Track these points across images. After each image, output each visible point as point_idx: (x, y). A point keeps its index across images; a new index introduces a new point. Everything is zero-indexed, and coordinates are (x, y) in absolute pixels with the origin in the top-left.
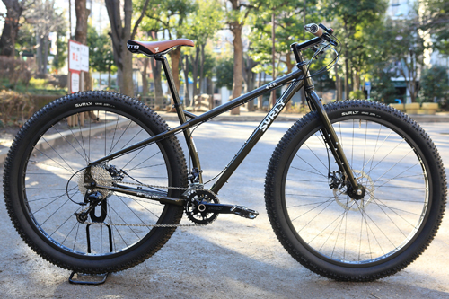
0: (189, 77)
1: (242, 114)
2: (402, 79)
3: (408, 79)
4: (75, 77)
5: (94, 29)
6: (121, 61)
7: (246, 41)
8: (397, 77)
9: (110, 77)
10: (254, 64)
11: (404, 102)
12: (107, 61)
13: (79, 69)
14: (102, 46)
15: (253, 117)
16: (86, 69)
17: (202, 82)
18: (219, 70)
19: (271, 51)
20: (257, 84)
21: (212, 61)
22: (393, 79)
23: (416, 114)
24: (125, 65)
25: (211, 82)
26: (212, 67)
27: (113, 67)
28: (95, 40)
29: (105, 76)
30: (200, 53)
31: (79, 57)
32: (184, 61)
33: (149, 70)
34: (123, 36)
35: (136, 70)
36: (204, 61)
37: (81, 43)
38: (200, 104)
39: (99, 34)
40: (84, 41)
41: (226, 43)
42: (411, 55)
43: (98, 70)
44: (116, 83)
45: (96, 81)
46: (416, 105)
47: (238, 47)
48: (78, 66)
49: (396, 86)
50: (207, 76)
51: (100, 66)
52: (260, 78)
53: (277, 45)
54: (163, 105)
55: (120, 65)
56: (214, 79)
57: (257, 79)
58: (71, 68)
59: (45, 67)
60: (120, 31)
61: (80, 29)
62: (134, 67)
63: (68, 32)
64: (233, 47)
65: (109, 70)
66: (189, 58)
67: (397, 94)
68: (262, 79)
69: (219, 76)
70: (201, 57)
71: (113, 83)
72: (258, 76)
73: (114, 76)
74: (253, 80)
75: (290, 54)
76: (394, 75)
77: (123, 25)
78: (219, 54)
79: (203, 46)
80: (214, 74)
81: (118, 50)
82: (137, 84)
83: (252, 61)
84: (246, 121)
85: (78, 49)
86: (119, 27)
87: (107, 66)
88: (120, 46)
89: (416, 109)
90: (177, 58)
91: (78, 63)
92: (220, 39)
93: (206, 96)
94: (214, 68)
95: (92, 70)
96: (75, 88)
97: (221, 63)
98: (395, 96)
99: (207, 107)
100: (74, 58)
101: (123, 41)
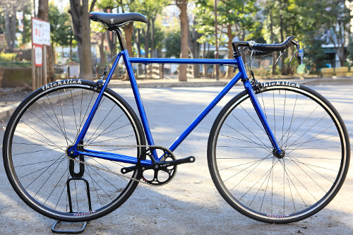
0: (141, 48)
1: (189, 80)
2: (331, 46)
3: (337, 46)
4: (38, 51)
5: (56, 8)
6: (80, 36)
7: (191, 15)
8: (327, 44)
9: (71, 50)
10: (199, 36)
11: (333, 66)
12: (69, 37)
13: (41, 43)
14: (64, 23)
15: (199, 83)
16: (48, 43)
17: (153, 53)
18: (168, 42)
19: (214, 23)
20: (202, 54)
21: (162, 34)
22: (324, 46)
23: (345, 77)
24: (84, 39)
25: (161, 53)
26: (162, 39)
27: (74, 41)
28: (58, 17)
29: (67, 50)
30: (151, 27)
31: (42, 33)
32: (137, 34)
33: (106, 44)
34: (82, 13)
35: (94, 43)
36: (154, 34)
37: (43, 20)
38: (151, 73)
39: (61, 13)
40: (46, 19)
41: (174, 18)
42: (340, 24)
43: (61, 45)
44: (77, 55)
45: (59, 54)
46: (345, 69)
47: (184, 20)
48: (41, 40)
49: (326, 52)
50: (157, 47)
51: (62, 41)
52: (205, 48)
53: (219, 18)
54: (118, 74)
55: (79, 39)
56: (164, 50)
57: (202, 49)
58: (34, 42)
59: (13, 43)
60: (79, 9)
61: (43, 8)
62: (92, 41)
63: (33, 11)
64: (180, 21)
65: (71, 44)
66: (141, 32)
67: (327, 59)
68: (207, 49)
69: (168, 47)
70: (151, 31)
71: (74, 56)
72: (203, 46)
73: (75, 50)
74: (198, 50)
75: (230, 25)
76: (324, 42)
77: (81, 4)
78: (168, 27)
79: (153, 20)
80: (164, 46)
81: (78, 26)
82: (95, 56)
83: (197, 32)
84: (192, 86)
85: (40, 25)
86: (77, 5)
87: (69, 41)
88: (79, 22)
89: (345, 72)
90: (130, 32)
91: (40, 38)
92: (168, 14)
93: (157, 65)
94: (164, 40)
95: (55, 44)
96: (38, 61)
97: (170, 35)
98: (325, 61)
99: (157, 74)
100: (36, 33)
101: (81, 18)
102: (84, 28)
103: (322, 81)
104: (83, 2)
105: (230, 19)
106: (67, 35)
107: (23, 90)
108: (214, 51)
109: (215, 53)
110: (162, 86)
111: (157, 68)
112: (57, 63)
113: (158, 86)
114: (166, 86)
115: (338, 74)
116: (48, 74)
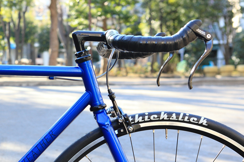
2: (215, 42)
3: (221, 42)
10: (72, 29)
11: (216, 64)
18: (41, 36)
19: (89, 17)
21: (35, 27)
23: (230, 76)
25: (34, 47)
26: (34, 33)
30: (22, 20)
36: (25, 28)
46: (230, 67)
47: (54, 12)
50: (29, 41)
53: (94, 11)
56: (37, 45)
66: (12, 25)
69: (41, 42)
70: (22, 24)
75: (106, 19)
78: (41, 21)
79: (24, 13)
80: (36, 40)
89: (230, 72)
93: (26, 61)
94: (36, 34)
97: (42, 29)
103: (206, 81)
105: (106, 12)
110: (28, 85)
113: (24, 85)
114: (32, 85)
115: (223, 73)
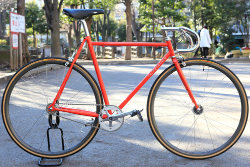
0: (99, 35)
1: (132, 59)
2: (239, 34)
3: (244, 34)
4: (15, 37)
5: (36, 5)
6: (51, 26)
7: (136, 11)
8: (237, 32)
9: (48, 37)
10: (142, 26)
13: (17, 31)
14: (42, 17)
15: (140, 61)
16: (23, 32)
18: (120, 31)
19: (152, 17)
20: (144, 40)
21: (115, 25)
22: (234, 34)
24: (54, 28)
25: (115, 39)
26: (115, 29)
28: (38, 12)
29: (44, 37)
30: (107, 20)
31: (17, 23)
32: (96, 25)
34: (53, 9)
35: (63, 32)
36: (109, 25)
38: (105, 54)
40: (23, 13)
42: (246, 18)
43: (40, 33)
44: (51, 41)
45: (39, 40)
47: (128, 14)
48: (17, 29)
49: (237, 38)
50: (112, 35)
52: (147, 35)
53: (156, 13)
55: (51, 29)
56: (117, 37)
57: (145, 36)
58: (12, 31)
59: (4, 31)
60: (50, 6)
61: (20, 5)
62: (62, 30)
65: (47, 32)
66: (99, 23)
67: (237, 43)
68: (148, 36)
69: (120, 36)
71: (49, 41)
72: (145, 34)
73: (50, 37)
74: (142, 37)
75: (164, 18)
76: (234, 31)
78: (119, 20)
79: (108, 15)
80: (117, 34)
81: (50, 19)
82: (66, 42)
83: (140, 24)
84: (135, 64)
85: (17, 18)
86: (49, 3)
87: (46, 30)
88: (51, 16)
90: (90, 23)
91: (17, 27)
92: (120, 10)
93: (110, 48)
94: (117, 29)
95: (35, 32)
96: (15, 45)
97: (121, 26)
98: (235, 45)
99: (110, 55)
100: (14, 24)
101: (53, 12)
102: (54, 20)
103: (231, 60)
104: (54, 1)
105: (165, 14)
106: (45, 26)
107: (5, 67)
108: (152, 38)
109: (153, 39)
110: (112, 64)
111: (110, 51)
112: (37, 46)
113: (109, 64)
114: (114, 64)
115: (243, 55)
116: (23, 54)
